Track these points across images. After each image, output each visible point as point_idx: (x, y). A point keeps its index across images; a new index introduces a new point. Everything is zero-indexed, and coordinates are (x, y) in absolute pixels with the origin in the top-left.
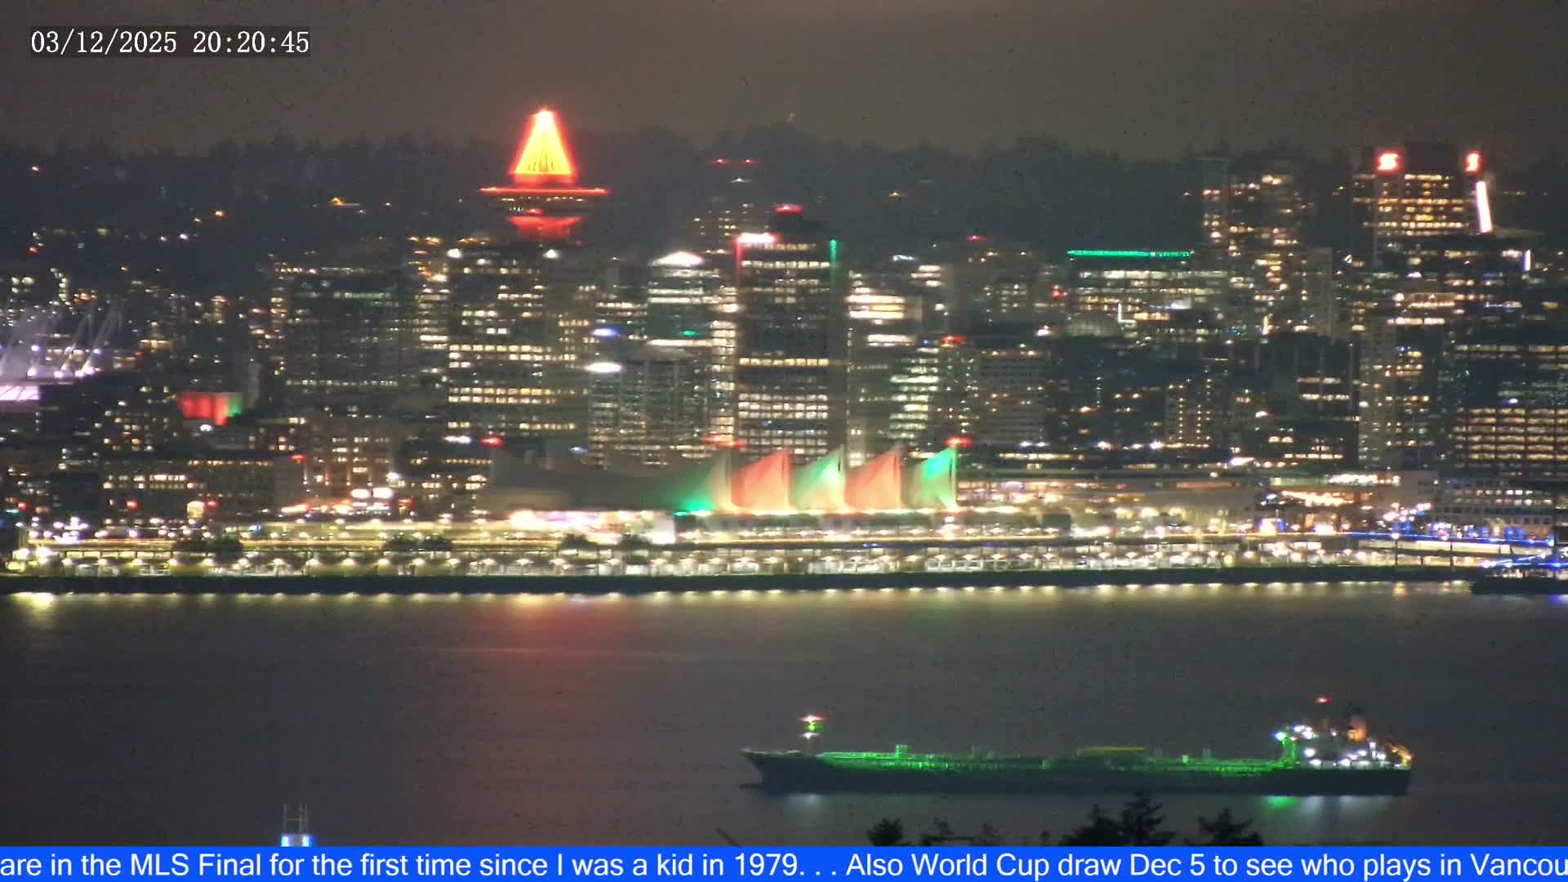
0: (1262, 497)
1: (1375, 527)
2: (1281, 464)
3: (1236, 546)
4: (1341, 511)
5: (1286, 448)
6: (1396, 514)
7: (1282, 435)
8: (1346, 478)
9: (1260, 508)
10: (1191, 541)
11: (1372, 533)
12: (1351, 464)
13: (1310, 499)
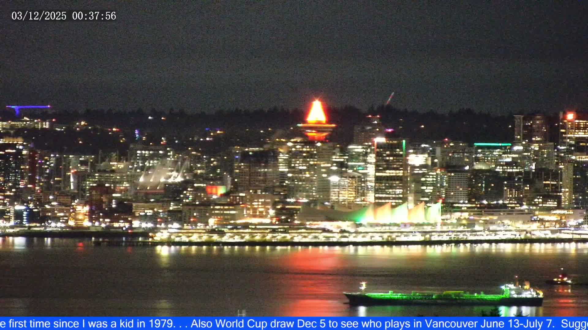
0: (532, 217)
1: (566, 227)
2: (538, 208)
3: (525, 232)
4: (556, 222)
5: (539, 203)
6: (572, 222)
7: (538, 199)
8: (558, 212)
9: (532, 221)
10: (510, 231)
11: (565, 228)
12: (559, 207)
13: (547, 218)
